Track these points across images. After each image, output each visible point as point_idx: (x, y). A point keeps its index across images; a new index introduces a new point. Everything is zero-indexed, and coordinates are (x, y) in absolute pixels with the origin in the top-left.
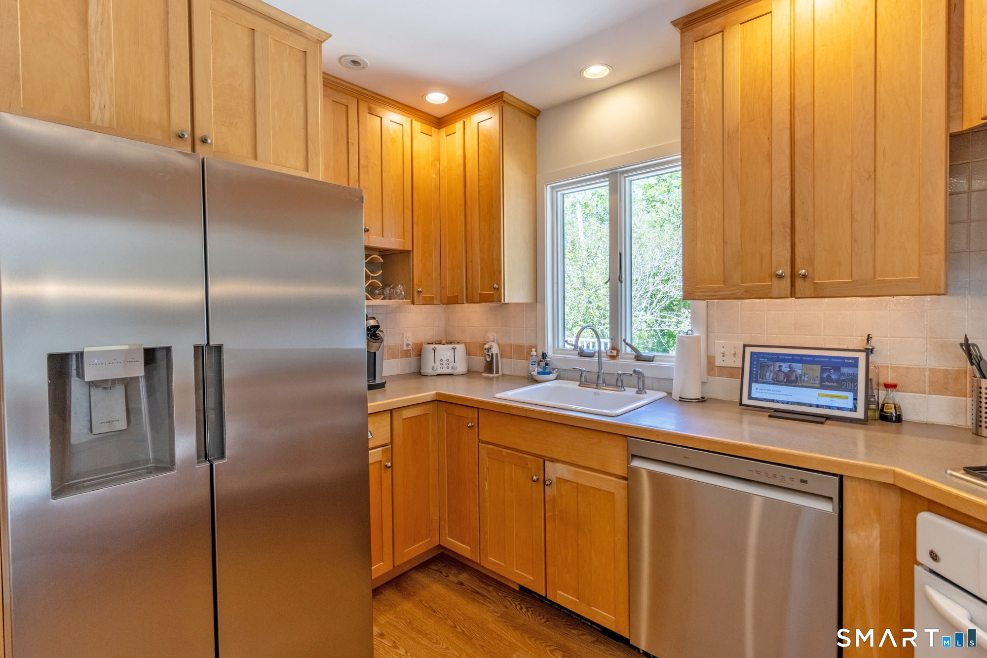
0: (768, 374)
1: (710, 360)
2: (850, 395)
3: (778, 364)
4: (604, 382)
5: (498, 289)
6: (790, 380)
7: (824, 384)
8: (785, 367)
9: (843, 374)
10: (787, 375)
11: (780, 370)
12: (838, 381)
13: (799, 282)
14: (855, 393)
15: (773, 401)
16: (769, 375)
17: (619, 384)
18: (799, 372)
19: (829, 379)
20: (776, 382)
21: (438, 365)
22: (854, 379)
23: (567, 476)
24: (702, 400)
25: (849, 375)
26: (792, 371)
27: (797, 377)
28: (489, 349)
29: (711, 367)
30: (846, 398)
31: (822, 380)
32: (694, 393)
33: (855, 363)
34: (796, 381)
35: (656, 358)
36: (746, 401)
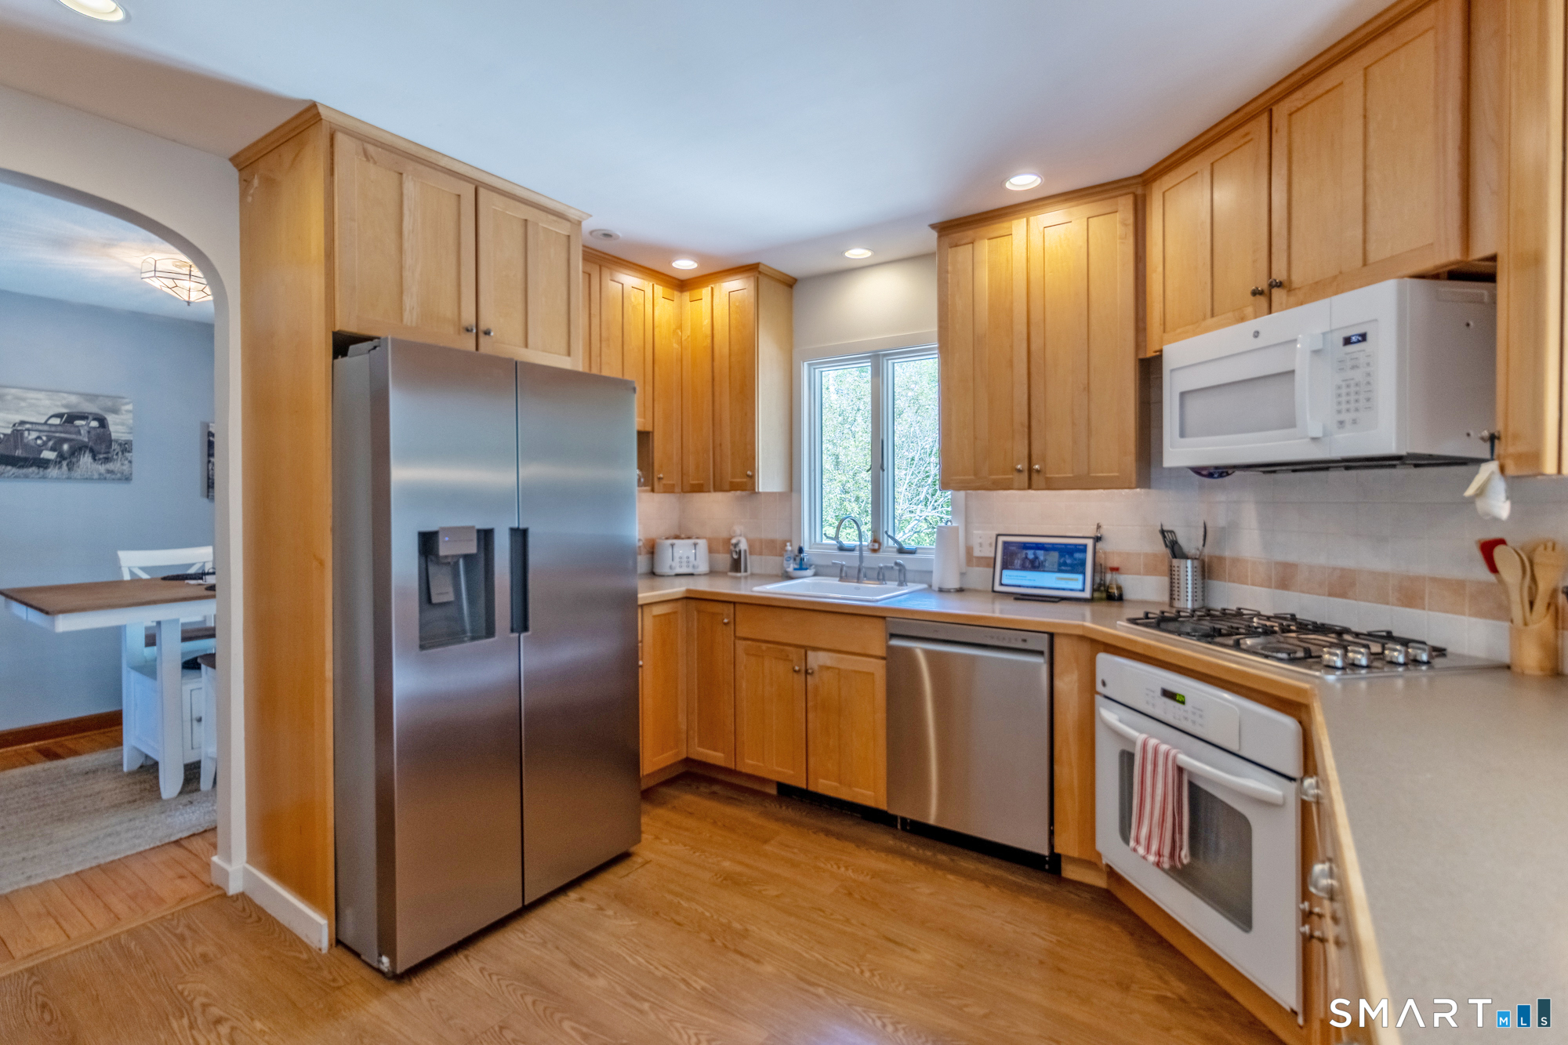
0: (1016, 561)
1: (969, 551)
2: (1080, 577)
3: (1025, 551)
4: (865, 576)
5: (752, 477)
6: (1035, 566)
7: (1062, 568)
8: (1030, 554)
9: (1075, 559)
10: (1032, 562)
11: (1026, 558)
12: (1072, 566)
13: (1035, 476)
14: (1084, 573)
15: (1019, 586)
16: (1018, 562)
17: (881, 577)
18: (1042, 558)
19: (1065, 564)
20: (1023, 568)
21: (676, 564)
22: (1083, 563)
23: (829, 663)
24: (960, 590)
25: (1080, 559)
26: (1036, 558)
27: (1039, 564)
28: (736, 545)
29: (970, 558)
30: (1077, 580)
31: (1060, 565)
32: (953, 583)
33: (1083, 549)
34: (1038, 567)
35: (918, 551)
36: (998, 588)
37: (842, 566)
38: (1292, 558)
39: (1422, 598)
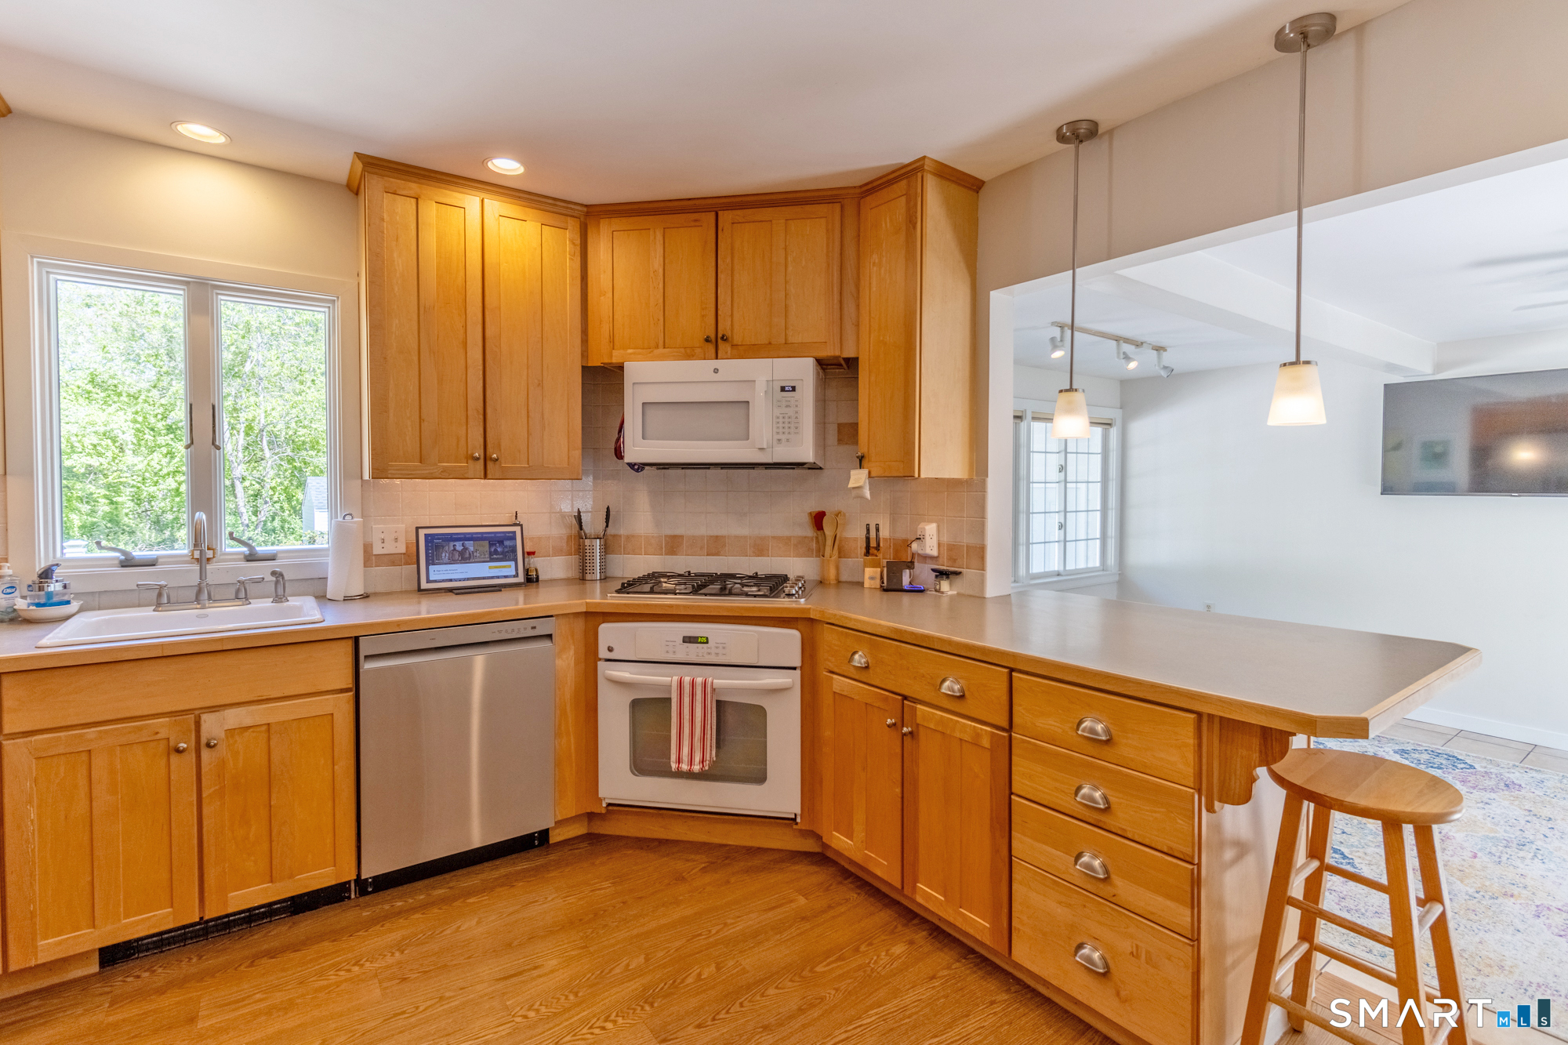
0: (444, 555)
1: (367, 549)
2: (512, 564)
3: (452, 544)
4: (210, 598)
6: (465, 558)
7: (493, 556)
8: (459, 546)
9: (506, 547)
10: (461, 553)
11: (455, 549)
12: (503, 553)
13: (490, 465)
14: (516, 560)
15: (451, 580)
16: (445, 556)
17: (242, 595)
18: (472, 549)
19: (496, 552)
20: (452, 561)
22: (514, 550)
23: (248, 722)
24: (365, 597)
25: (510, 547)
26: (465, 549)
27: (470, 554)
29: (370, 558)
30: (510, 566)
31: (491, 554)
32: (358, 589)
33: (513, 536)
34: (470, 558)
36: (424, 585)
37: (161, 587)
38: (678, 532)
39: (768, 550)
